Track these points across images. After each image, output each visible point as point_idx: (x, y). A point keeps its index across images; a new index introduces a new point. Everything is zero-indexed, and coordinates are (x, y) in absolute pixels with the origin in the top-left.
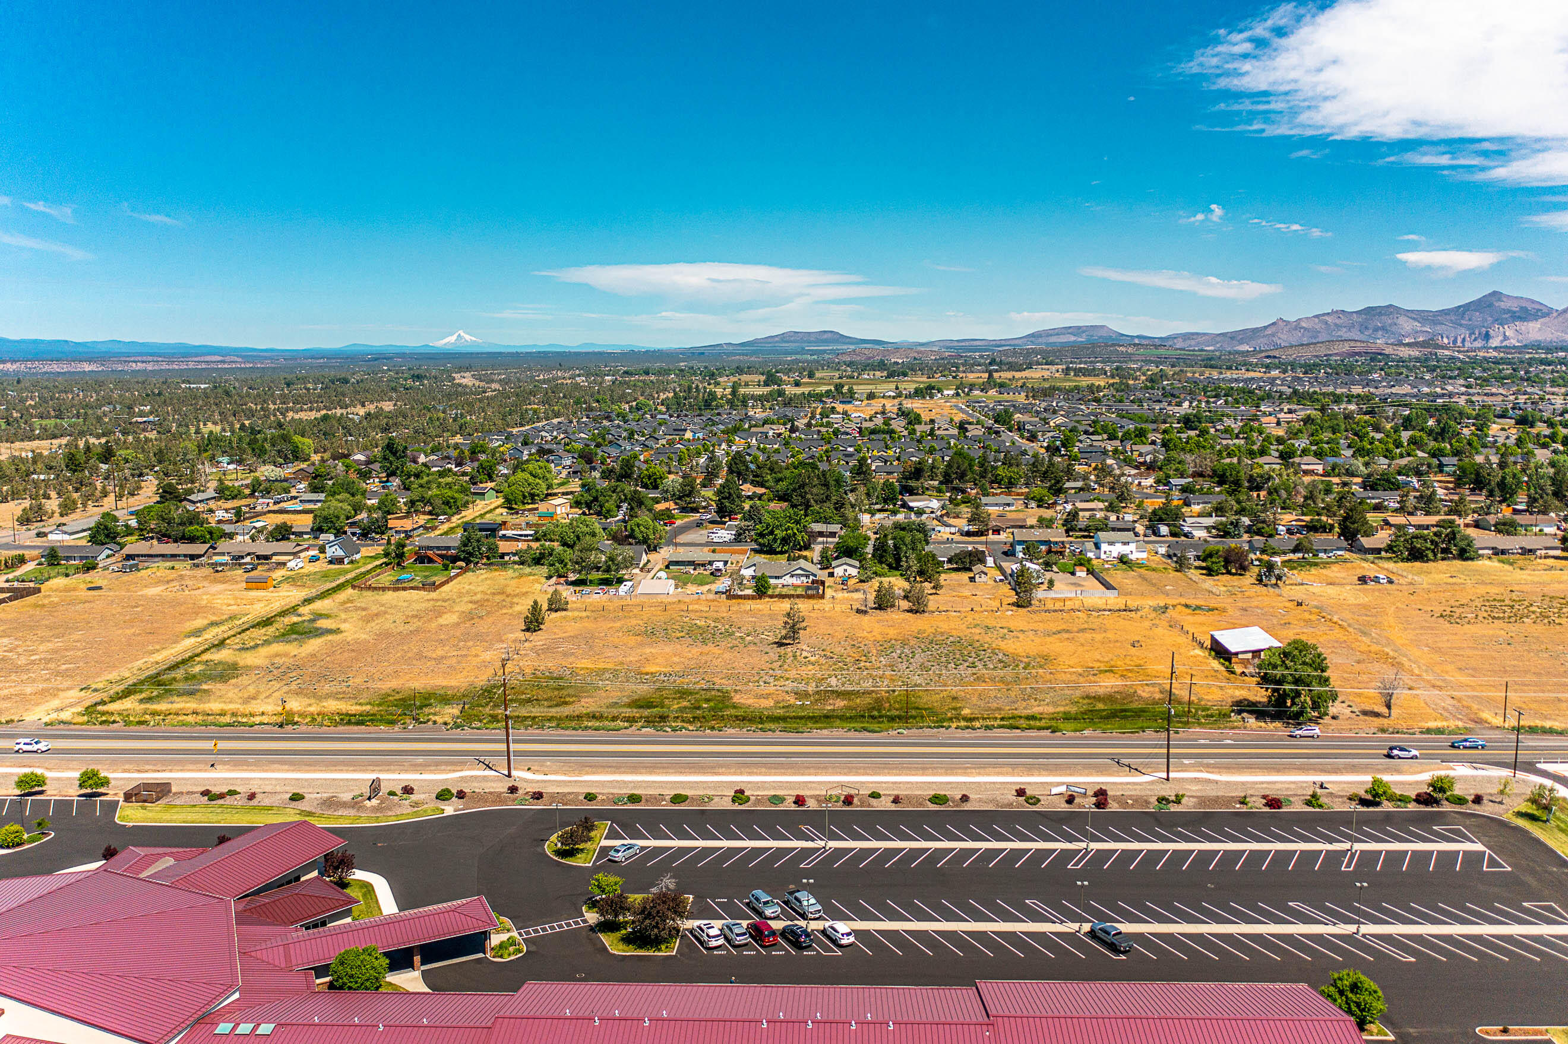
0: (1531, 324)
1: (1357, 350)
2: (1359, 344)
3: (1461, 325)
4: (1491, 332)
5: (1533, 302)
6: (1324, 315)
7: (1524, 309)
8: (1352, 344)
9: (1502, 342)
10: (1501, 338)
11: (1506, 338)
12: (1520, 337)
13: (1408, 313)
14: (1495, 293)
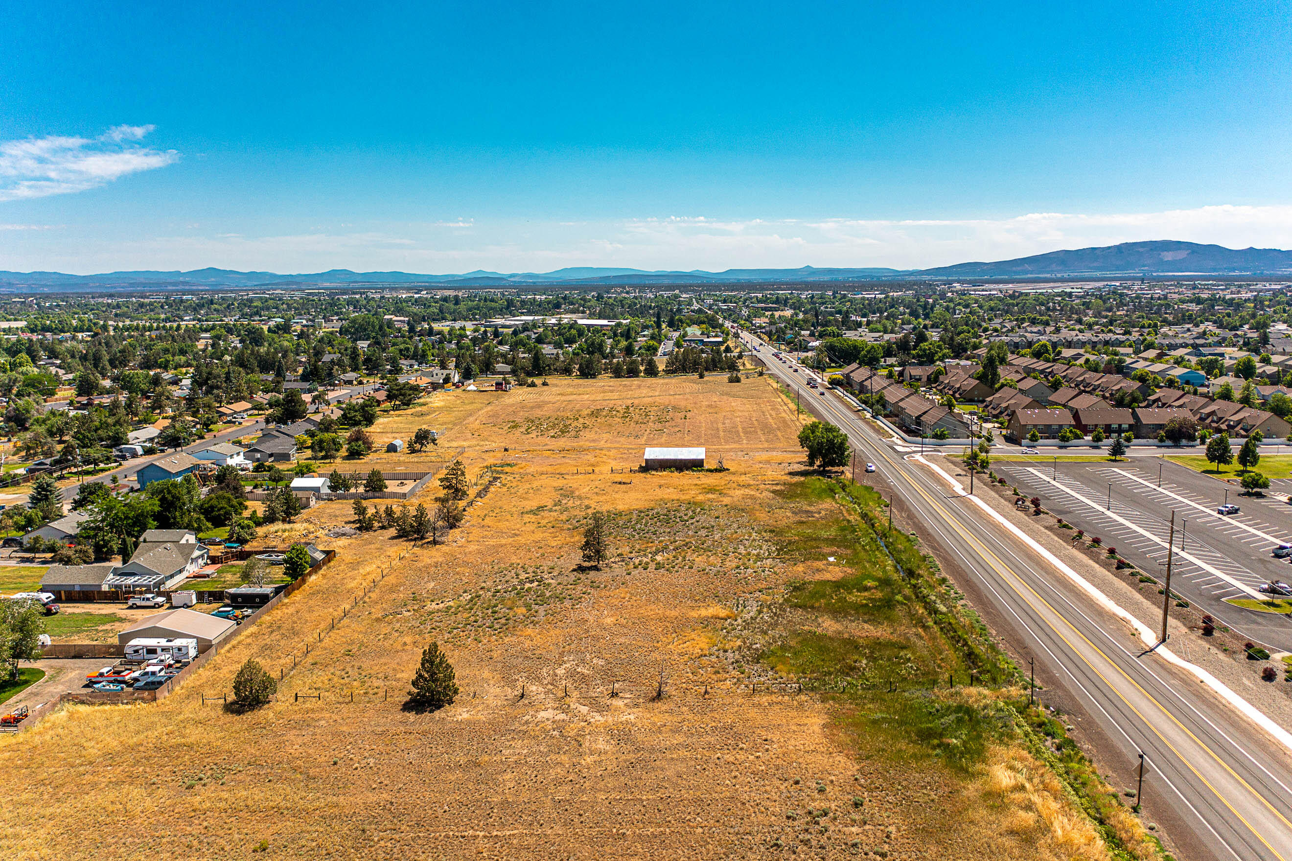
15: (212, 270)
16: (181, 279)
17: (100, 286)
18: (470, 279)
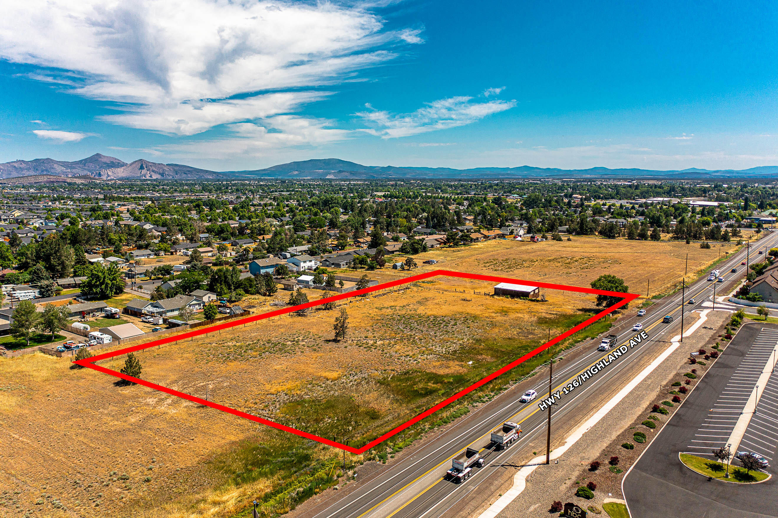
0: (119, 169)
1: (52, 180)
2: (52, 177)
3: (85, 169)
4: (102, 173)
5: (116, 159)
6: (12, 162)
7: (112, 162)
8: (48, 177)
9: (107, 177)
10: (106, 176)
11: (108, 176)
12: (115, 175)
13: (58, 162)
14: (98, 155)
15: (526, 167)
16: (509, 172)
17: (466, 176)
18: (684, 173)
